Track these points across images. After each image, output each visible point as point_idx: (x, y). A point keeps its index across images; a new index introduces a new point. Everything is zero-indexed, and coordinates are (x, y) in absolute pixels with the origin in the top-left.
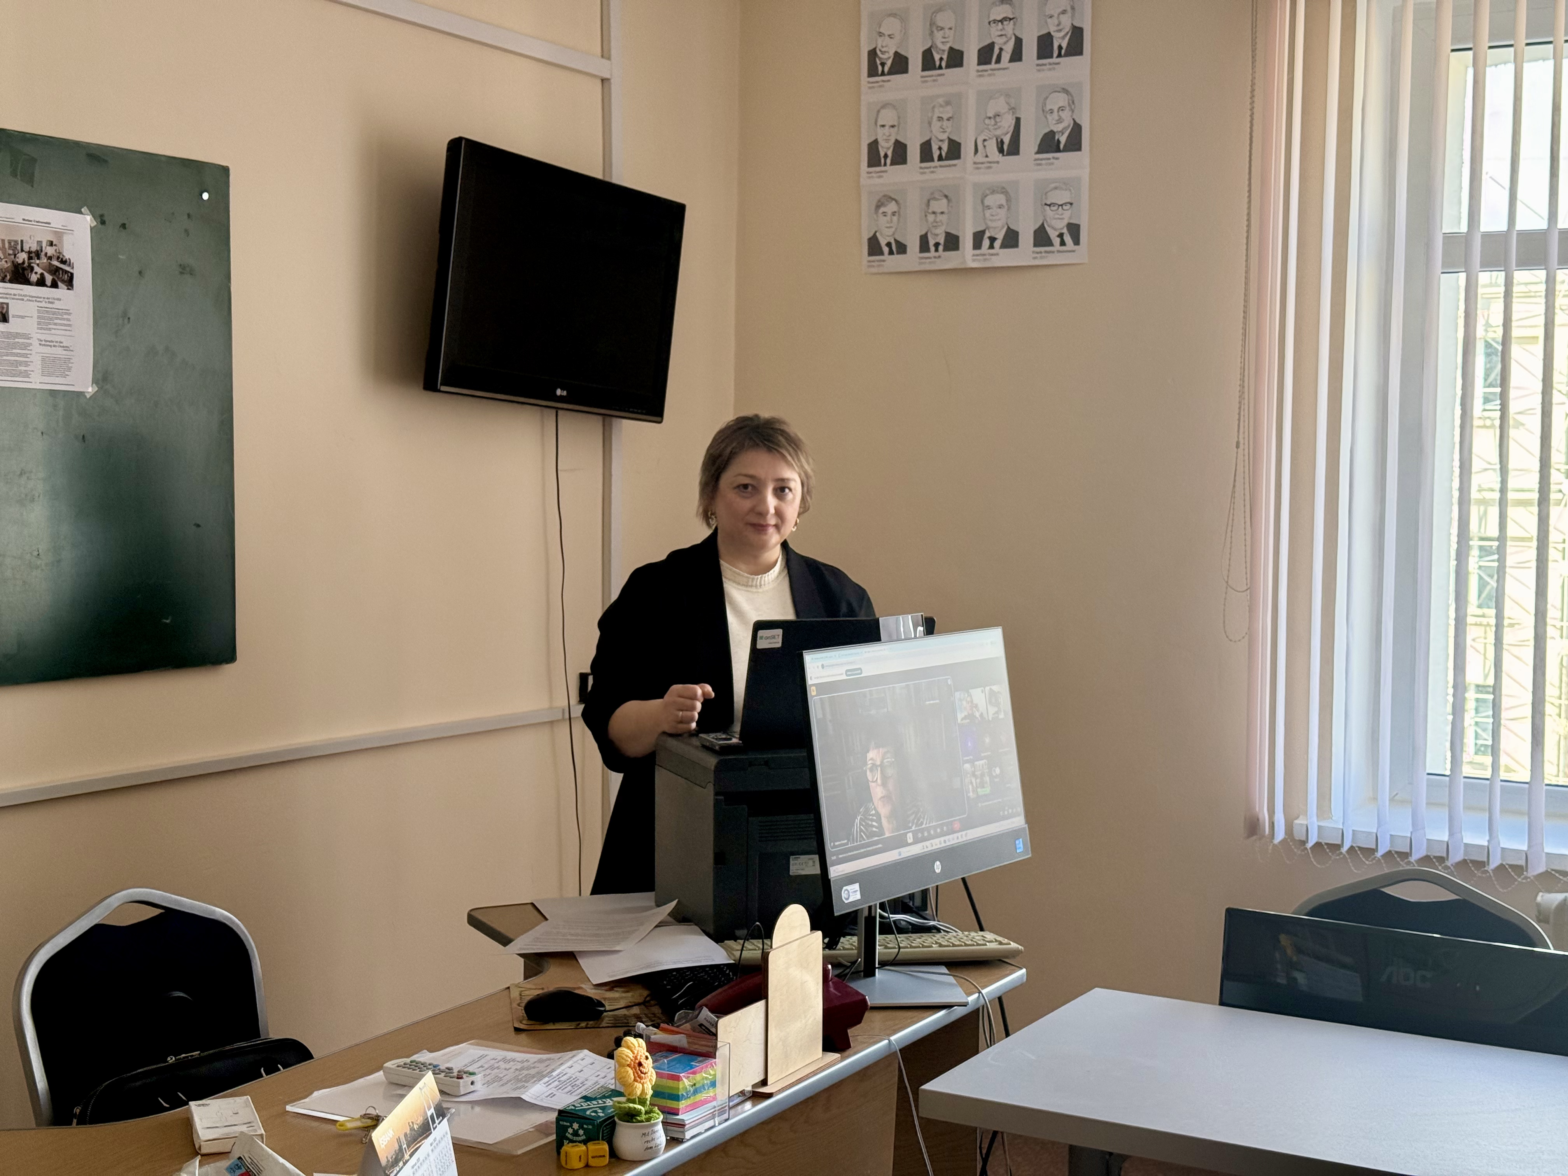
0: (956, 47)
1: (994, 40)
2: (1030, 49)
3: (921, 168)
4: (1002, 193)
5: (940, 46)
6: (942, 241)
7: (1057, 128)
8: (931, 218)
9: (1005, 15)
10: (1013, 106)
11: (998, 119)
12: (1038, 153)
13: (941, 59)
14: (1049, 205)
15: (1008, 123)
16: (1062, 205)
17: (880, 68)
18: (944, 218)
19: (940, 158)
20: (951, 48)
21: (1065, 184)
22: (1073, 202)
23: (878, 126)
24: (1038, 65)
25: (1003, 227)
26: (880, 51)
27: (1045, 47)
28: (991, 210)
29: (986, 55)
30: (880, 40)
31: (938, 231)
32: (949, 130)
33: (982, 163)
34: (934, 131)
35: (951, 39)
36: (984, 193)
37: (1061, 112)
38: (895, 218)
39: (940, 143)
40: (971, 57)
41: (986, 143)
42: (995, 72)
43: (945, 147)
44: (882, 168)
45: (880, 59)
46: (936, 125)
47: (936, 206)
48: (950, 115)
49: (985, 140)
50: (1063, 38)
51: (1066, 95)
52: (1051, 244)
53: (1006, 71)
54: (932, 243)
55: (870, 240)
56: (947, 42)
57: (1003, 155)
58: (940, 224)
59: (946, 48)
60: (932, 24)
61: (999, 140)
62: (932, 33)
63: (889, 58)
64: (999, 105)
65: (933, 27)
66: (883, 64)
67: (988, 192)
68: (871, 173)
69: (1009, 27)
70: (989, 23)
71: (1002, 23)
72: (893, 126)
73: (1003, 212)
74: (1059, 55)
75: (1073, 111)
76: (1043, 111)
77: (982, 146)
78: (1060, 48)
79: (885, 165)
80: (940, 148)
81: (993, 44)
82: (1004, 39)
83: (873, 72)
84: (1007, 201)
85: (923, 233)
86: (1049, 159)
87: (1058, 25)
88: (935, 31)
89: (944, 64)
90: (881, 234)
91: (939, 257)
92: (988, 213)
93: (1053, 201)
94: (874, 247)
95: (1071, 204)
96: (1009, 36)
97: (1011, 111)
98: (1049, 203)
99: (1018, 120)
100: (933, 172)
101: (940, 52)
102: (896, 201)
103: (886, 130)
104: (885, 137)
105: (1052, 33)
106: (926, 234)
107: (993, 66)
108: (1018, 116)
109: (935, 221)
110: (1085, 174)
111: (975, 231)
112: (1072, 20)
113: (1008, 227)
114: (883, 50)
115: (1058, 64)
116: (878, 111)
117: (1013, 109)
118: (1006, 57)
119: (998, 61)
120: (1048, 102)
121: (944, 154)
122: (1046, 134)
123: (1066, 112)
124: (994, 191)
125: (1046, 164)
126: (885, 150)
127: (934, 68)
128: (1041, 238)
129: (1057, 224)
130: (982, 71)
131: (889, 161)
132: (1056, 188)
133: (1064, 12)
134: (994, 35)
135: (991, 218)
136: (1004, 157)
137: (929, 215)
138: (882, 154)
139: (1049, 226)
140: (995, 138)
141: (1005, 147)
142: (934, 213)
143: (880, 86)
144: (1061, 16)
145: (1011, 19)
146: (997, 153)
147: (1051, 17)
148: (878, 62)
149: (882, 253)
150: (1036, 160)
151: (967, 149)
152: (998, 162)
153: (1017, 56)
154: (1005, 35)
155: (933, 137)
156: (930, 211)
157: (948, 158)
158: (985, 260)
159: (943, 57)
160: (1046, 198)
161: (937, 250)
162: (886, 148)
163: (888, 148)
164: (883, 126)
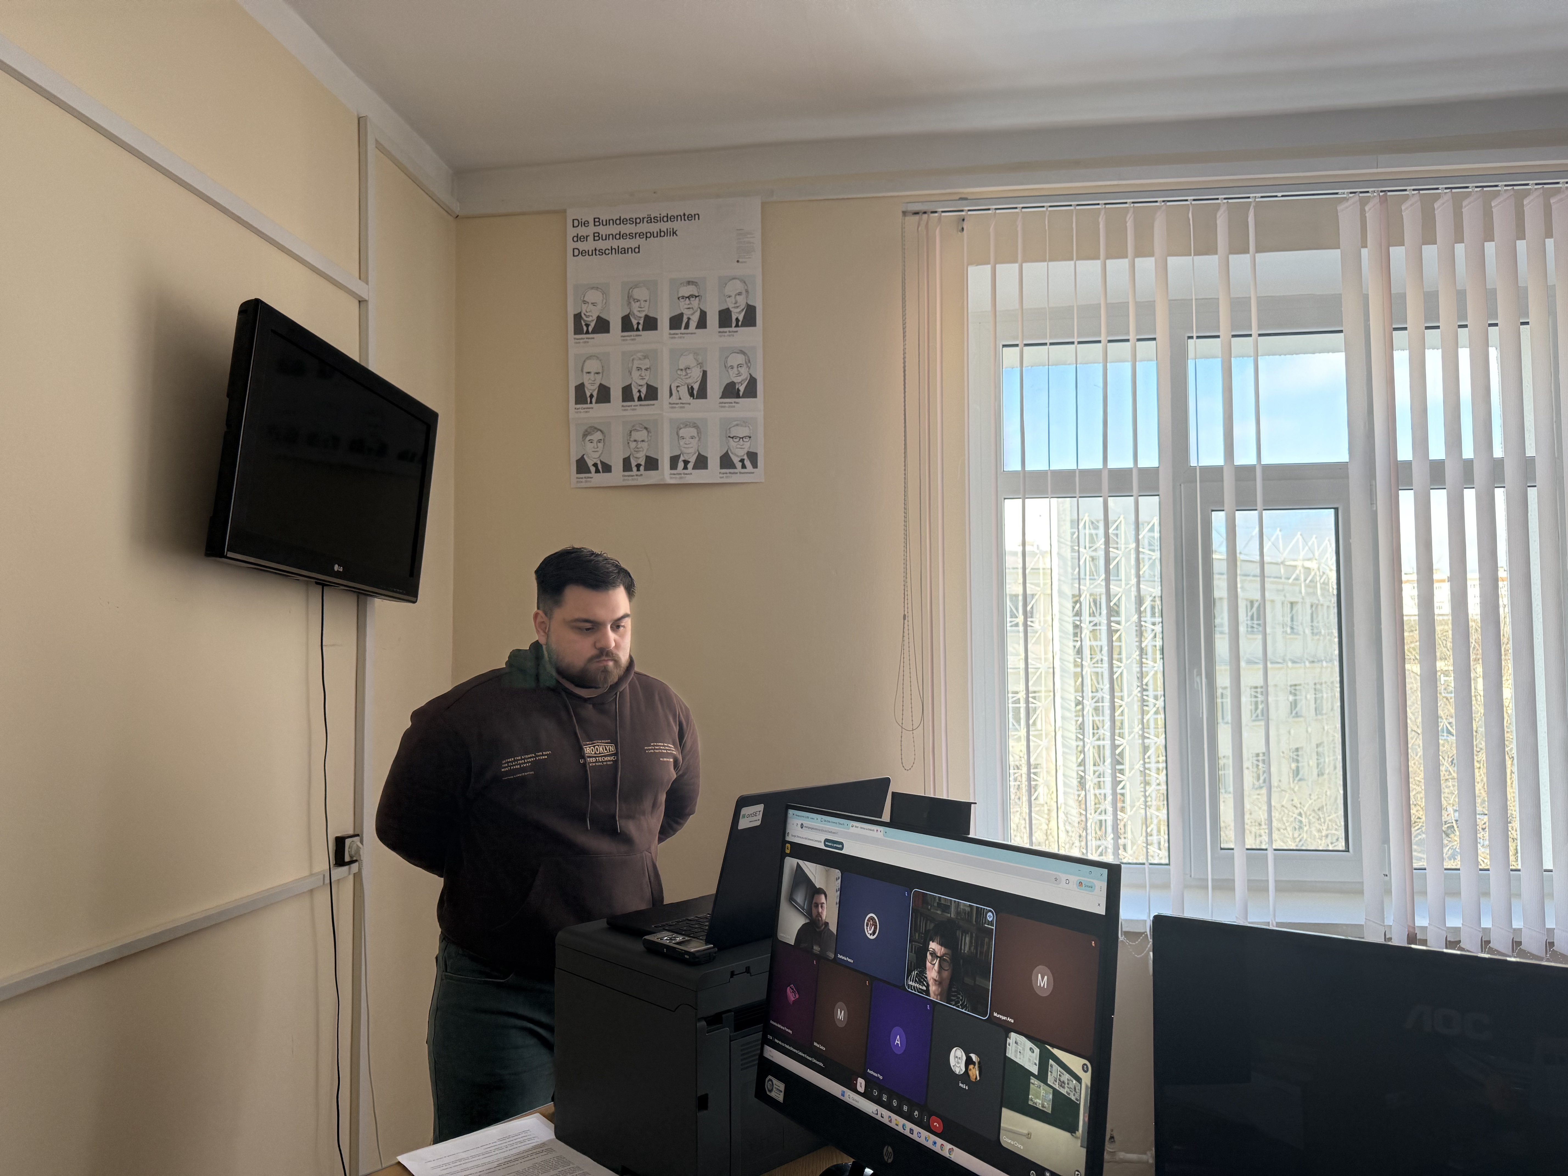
0: (651, 315)
1: (684, 312)
2: (713, 320)
3: (623, 406)
4: (694, 427)
5: (637, 313)
6: (643, 463)
7: (737, 380)
8: (633, 445)
9: (691, 293)
10: (700, 361)
11: (688, 371)
12: (721, 398)
13: (638, 324)
14: (732, 438)
15: (696, 374)
16: (742, 438)
17: (585, 328)
18: (645, 445)
19: (640, 399)
20: (647, 317)
21: (744, 423)
22: (751, 435)
23: (584, 374)
24: (720, 332)
25: (695, 453)
26: (585, 315)
27: (725, 319)
28: (685, 440)
29: (676, 322)
30: (584, 307)
31: (638, 455)
32: (647, 378)
33: (677, 404)
34: (634, 379)
35: (646, 309)
36: (678, 426)
37: (739, 368)
38: (601, 445)
39: (639, 388)
40: (664, 323)
41: (678, 389)
42: (684, 335)
43: (644, 390)
44: (589, 406)
45: (585, 321)
46: (635, 374)
47: (636, 435)
48: (648, 367)
49: (677, 387)
50: (740, 312)
51: (743, 355)
52: (735, 468)
53: (693, 335)
54: (634, 463)
55: (578, 461)
56: (644, 311)
57: (694, 398)
58: (641, 449)
59: (643, 315)
60: (630, 297)
61: (690, 387)
62: (629, 303)
63: (593, 320)
64: (688, 360)
65: (630, 299)
66: (587, 325)
67: (682, 426)
68: (578, 409)
69: (695, 302)
70: (679, 298)
71: (689, 299)
72: (597, 373)
73: (694, 442)
74: (737, 326)
75: (749, 368)
76: (725, 366)
77: (676, 391)
78: (737, 320)
79: (591, 403)
80: (639, 391)
81: (682, 315)
82: (691, 311)
83: (578, 330)
84: (698, 433)
85: (626, 456)
86: (732, 403)
87: (736, 303)
88: (633, 303)
89: (640, 327)
90: (588, 457)
91: (641, 475)
92: (682, 442)
93: (736, 435)
94: (582, 466)
95: (750, 437)
96: (695, 309)
97: (699, 366)
98: (732, 436)
99: (705, 373)
100: (633, 410)
101: (637, 318)
102: (601, 431)
103: (592, 376)
104: (590, 382)
105: (731, 309)
106: (629, 457)
107: (682, 331)
108: (705, 369)
109: (636, 447)
110: (760, 416)
111: (672, 455)
112: (747, 300)
113: (699, 453)
114: (587, 314)
115: (737, 332)
116: (585, 361)
117: (700, 364)
118: (693, 324)
119: (687, 327)
120: (729, 359)
121: (643, 396)
122: (728, 384)
123: (743, 368)
124: (687, 425)
125: (729, 407)
126: (591, 391)
127: (632, 329)
128: (726, 462)
129: (738, 453)
130: (674, 334)
131: (594, 400)
132: (737, 425)
133: (740, 294)
134: (682, 307)
135: (686, 446)
136: (695, 400)
137: (630, 443)
138: (588, 394)
139: (732, 453)
140: (686, 386)
141: (695, 392)
142: (635, 441)
143: (585, 342)
144: (737, 297)
145: (696, 297)
146: (689, 397)
147: (729, 297)
148: (583, 324)
149: (590, 472)
150: (720, 403)
151: (663, 393)
152: (690, 404)
153: (702, 323)
154: (692, 308)
155: (633, 382)
156: (632, 439)
157: (646, 399)
158: (681, 478)
159: (640, 322)
160: (730, 433)
161: (638, 470)
162: (591, 389)
163: (594, 390)
164: (589, 373)
